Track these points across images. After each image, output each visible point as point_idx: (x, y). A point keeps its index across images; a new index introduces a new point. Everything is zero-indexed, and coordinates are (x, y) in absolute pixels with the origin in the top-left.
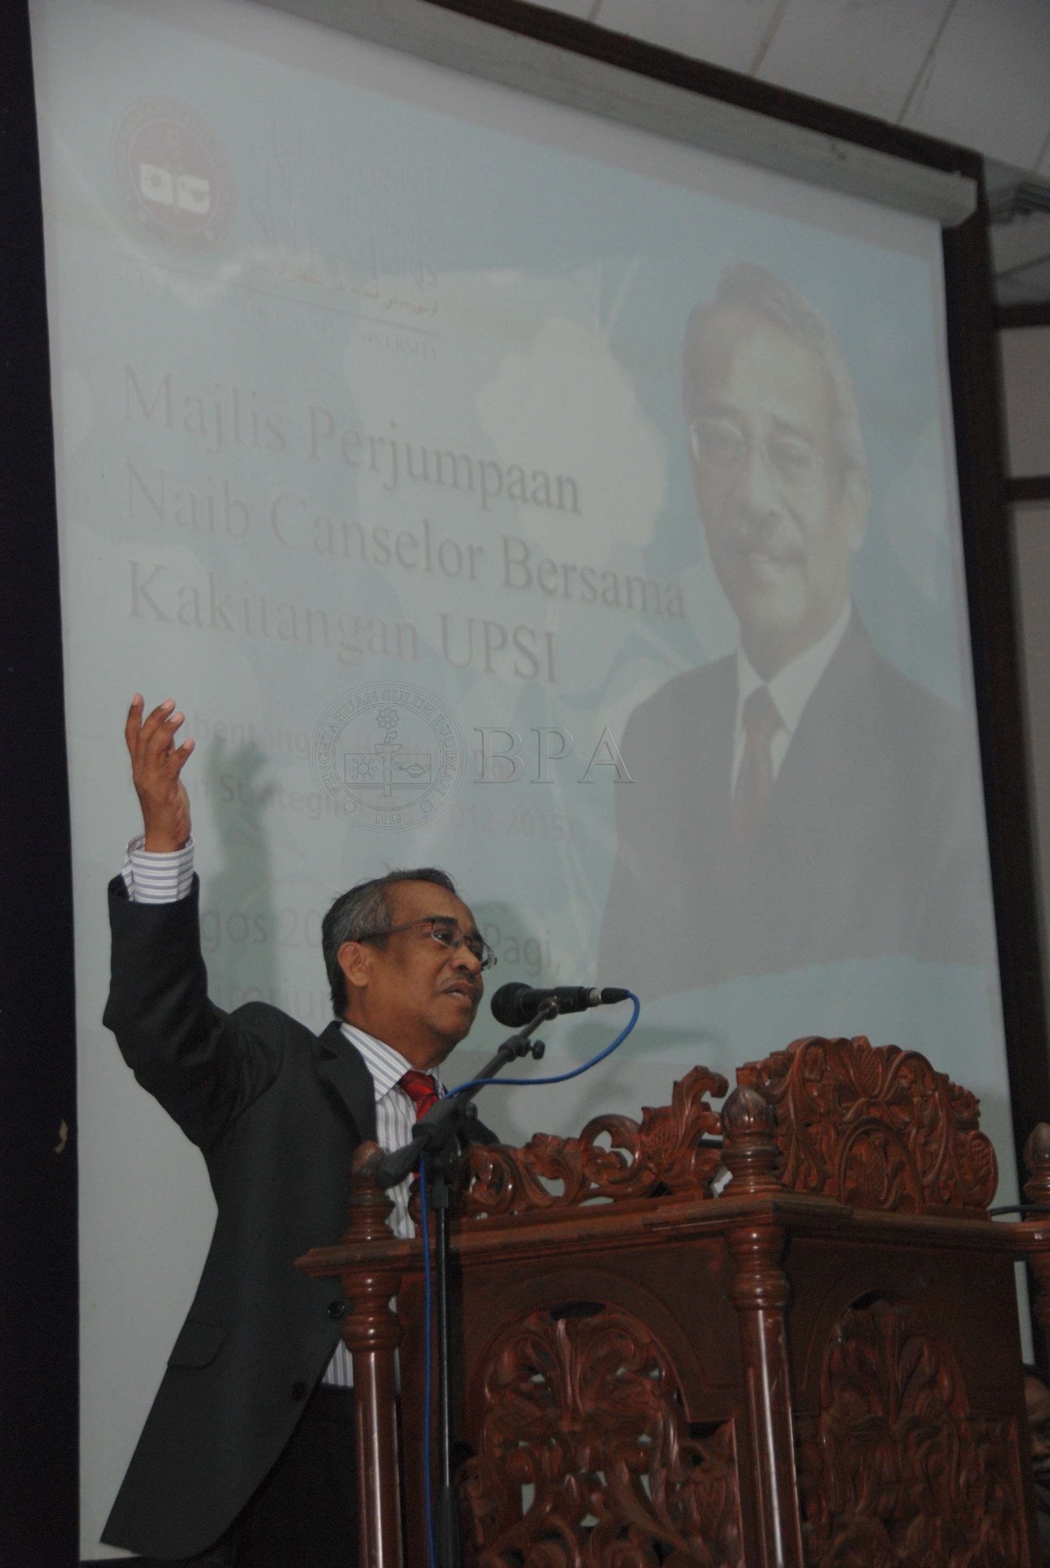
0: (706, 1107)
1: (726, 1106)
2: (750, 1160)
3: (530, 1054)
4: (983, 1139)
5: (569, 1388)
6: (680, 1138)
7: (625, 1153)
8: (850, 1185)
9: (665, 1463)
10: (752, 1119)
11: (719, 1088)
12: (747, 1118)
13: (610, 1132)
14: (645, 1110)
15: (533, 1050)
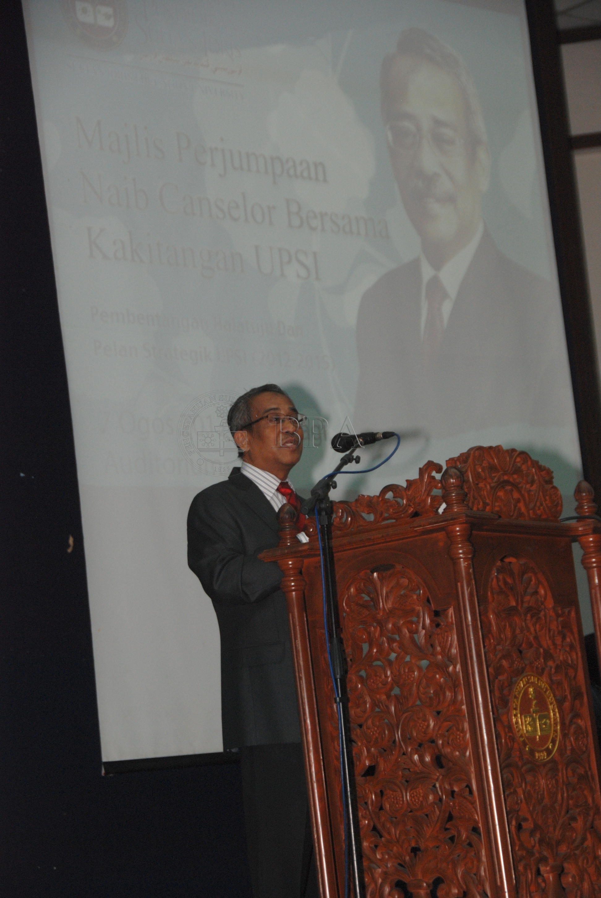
0: (433, 478)
1: (443, 476)
2: (454, 497)
3: (354, 461)
4: (555, 488)
5: (381, 601)
6: (423, 491)
7: (399, 500)
8: (497, 509)
9: (424, 627)
10: (454, 481)
11: (438, 468)
12: (452, 480)
13: (393, 492)
14: (407, 481)
15: (355, 459)
